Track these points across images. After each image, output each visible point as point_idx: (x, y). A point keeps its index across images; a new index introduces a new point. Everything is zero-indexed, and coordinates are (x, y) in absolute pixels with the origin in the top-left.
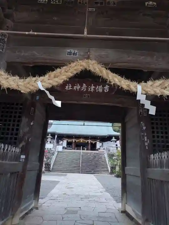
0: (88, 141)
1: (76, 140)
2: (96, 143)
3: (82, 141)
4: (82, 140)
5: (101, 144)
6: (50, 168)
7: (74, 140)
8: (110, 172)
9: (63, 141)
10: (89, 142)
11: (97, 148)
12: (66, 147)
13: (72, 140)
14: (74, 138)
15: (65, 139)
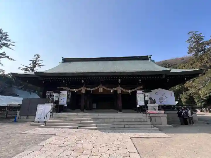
0: (115, 89)
1: (88, 89)
3: (101, 90)
9: (59, 93)
10: (119, 92)
11: (138, 106)
12: (66, 105)
13: (80, 89)
14: (84, 86)
15: (64, 88)
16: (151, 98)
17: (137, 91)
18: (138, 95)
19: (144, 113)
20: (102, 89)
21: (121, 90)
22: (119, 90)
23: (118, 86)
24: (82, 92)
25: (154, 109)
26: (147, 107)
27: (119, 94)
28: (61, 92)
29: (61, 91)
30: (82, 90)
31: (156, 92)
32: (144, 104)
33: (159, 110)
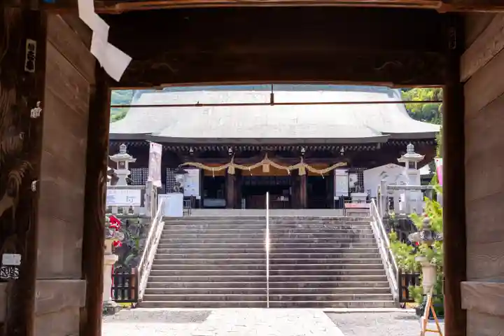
0: (295, 167)
1: (240, 167)
2: (333, 172)
3: (266, 169)
4: (266, 166)
5: (354, 177)
6: (136, 289)
7: (232, 168)
8: (396, 295)
9: (184, 173)
10: (302, 173)
11: (336, 198)
12: (199, 198)
13: (225, 167)
14: (232, 159)
15: (190, 164)
17: (337, 170)
18: (337, 177)
20: (268, 166)
21: (305, 168)
23: (299, 162)
24: (229, 172)
27: (300, 176)
28: (187, 172)
29: (186, 170)
30: (228, 168)
31: (384, 172)
32: (346, 195)
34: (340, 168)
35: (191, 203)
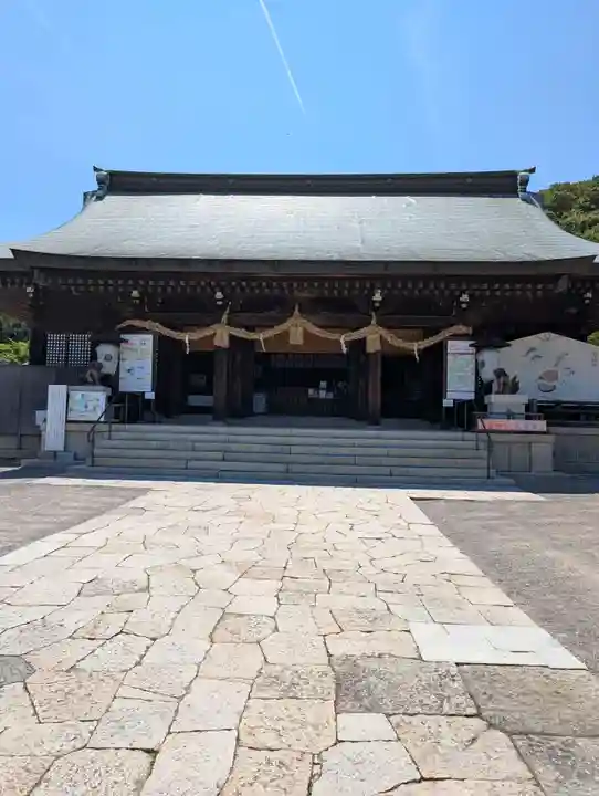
0: (356, 335)
1: (241, 333)
2: (441, 347)
3: (296, 338)
4: (297, 330)
5: (492, 359)
7: (221, 334)
9: (117, 342)
10: (373, 346)
11: (447, 403)
12: (150, 396)
13: (207, 332)
14: (225, 318)
15: (137, 323)
16: (500, 373)
17: (450, 342)
18: (449, 357)
19: (468, 430)
20: (300, 329)
21: (381, 337)
22: (374, 337)
24: (217, 343)
25: (510, 416)
26: (484, 408)
27: (369, 354)
28: (127, 341)
29: (122, 336)
30: (215, 334)
31: (532, 349)
32: (472, 396)
33: (528, 418)
34: (456, 337)
35: (126, 408)
